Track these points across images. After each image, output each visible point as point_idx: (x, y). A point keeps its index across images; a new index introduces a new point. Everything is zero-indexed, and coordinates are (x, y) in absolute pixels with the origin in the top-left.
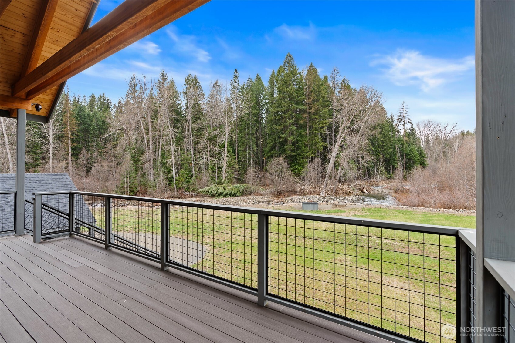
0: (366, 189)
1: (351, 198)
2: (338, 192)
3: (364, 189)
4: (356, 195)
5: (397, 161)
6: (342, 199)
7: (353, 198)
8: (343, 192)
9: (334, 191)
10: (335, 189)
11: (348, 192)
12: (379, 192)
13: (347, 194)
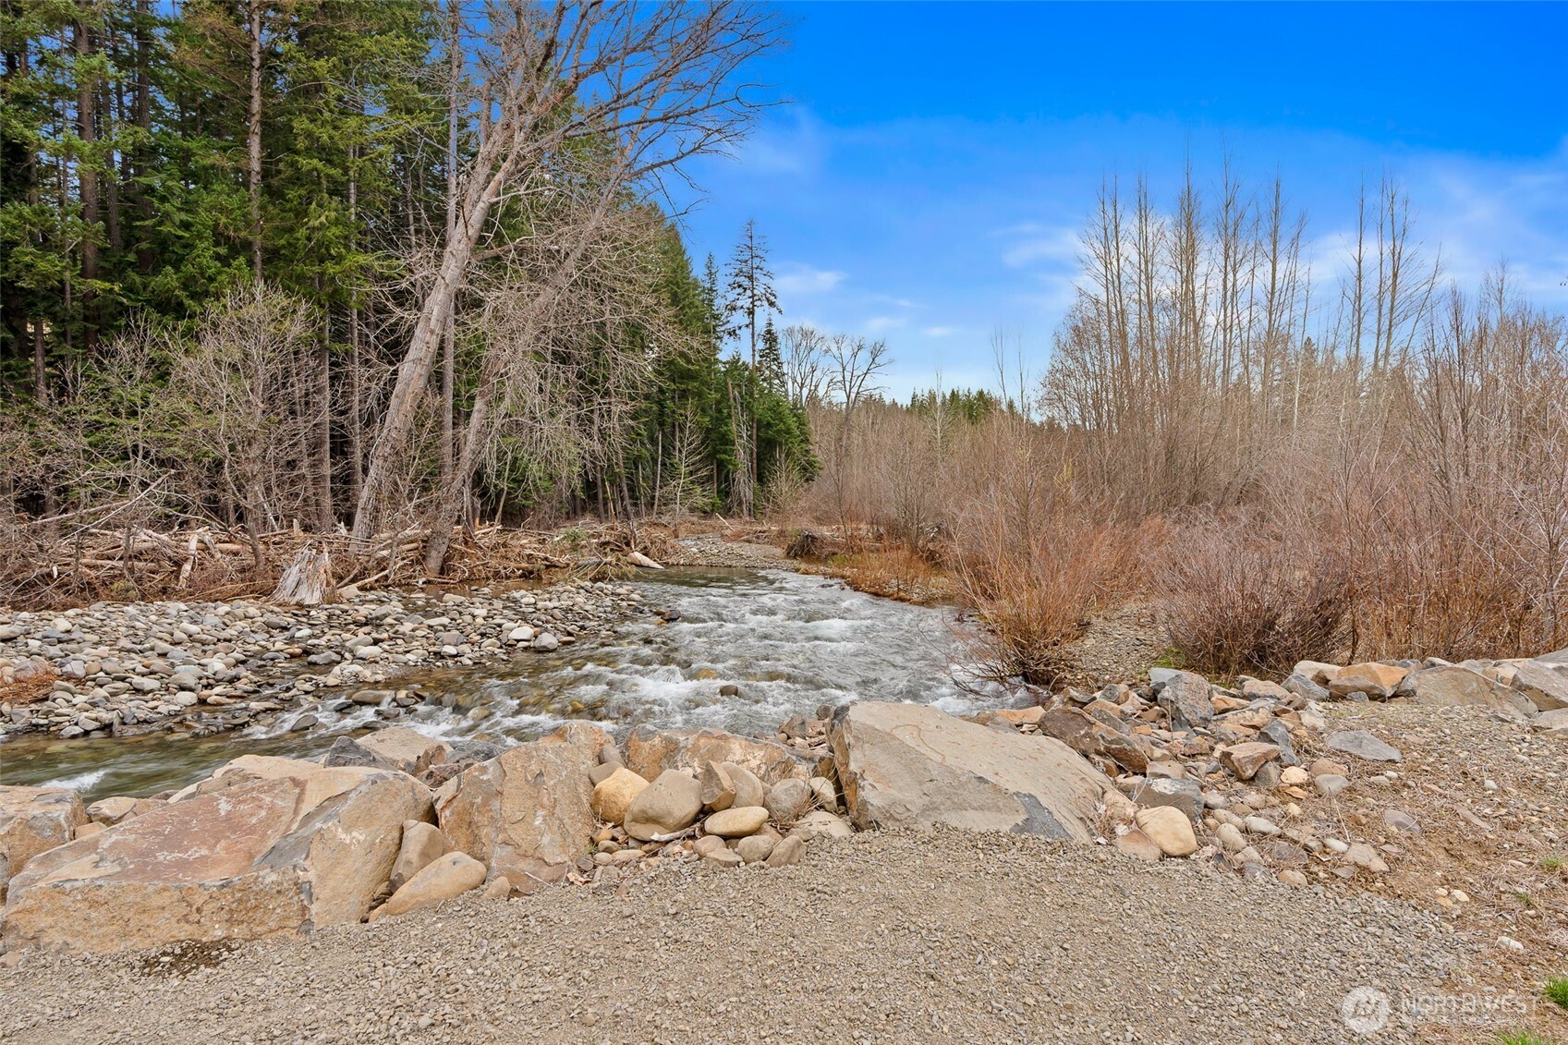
0: (642, 546)
1: (566, 603)
2: (462, 567)
3: (628, 544)
4: (595, 580)
5: (734, 445)
6: (482, 612)
7: (580, 599)
8: (505, 563)
9: (434, 562)
10: (444, 548)
11: (540, 564)
12: (714, 560)
13: (527, 575)
